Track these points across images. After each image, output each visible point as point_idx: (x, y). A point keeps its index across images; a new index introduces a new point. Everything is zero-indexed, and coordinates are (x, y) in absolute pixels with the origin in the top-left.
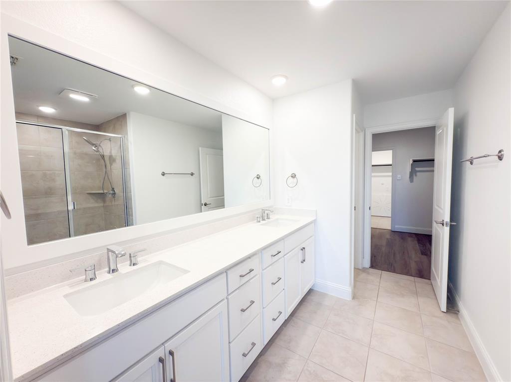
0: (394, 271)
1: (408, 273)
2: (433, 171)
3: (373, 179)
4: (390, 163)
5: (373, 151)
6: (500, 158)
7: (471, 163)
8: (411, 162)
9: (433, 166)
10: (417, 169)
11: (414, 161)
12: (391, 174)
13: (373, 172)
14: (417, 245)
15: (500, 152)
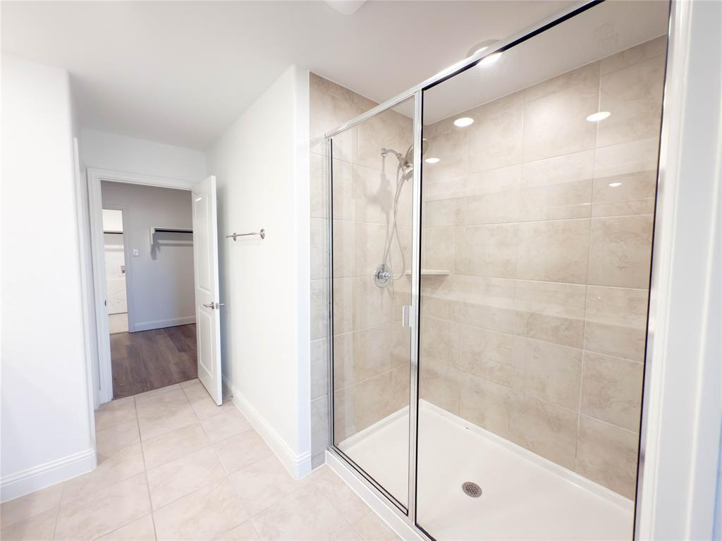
0: (152, 388)
1: (171, 382)
2: (192, 245)
3: (108, 255)
4: (121, 230)
5: (103, 208)
6: (262, 237)
7: (235, 239)
8: (153, 231)
9: (191, 239)
10: (160, 242)
11: (157, 231)
12: (122, 247)
13: (106, 243)
14: (171, 343)
15: (262, 231)
